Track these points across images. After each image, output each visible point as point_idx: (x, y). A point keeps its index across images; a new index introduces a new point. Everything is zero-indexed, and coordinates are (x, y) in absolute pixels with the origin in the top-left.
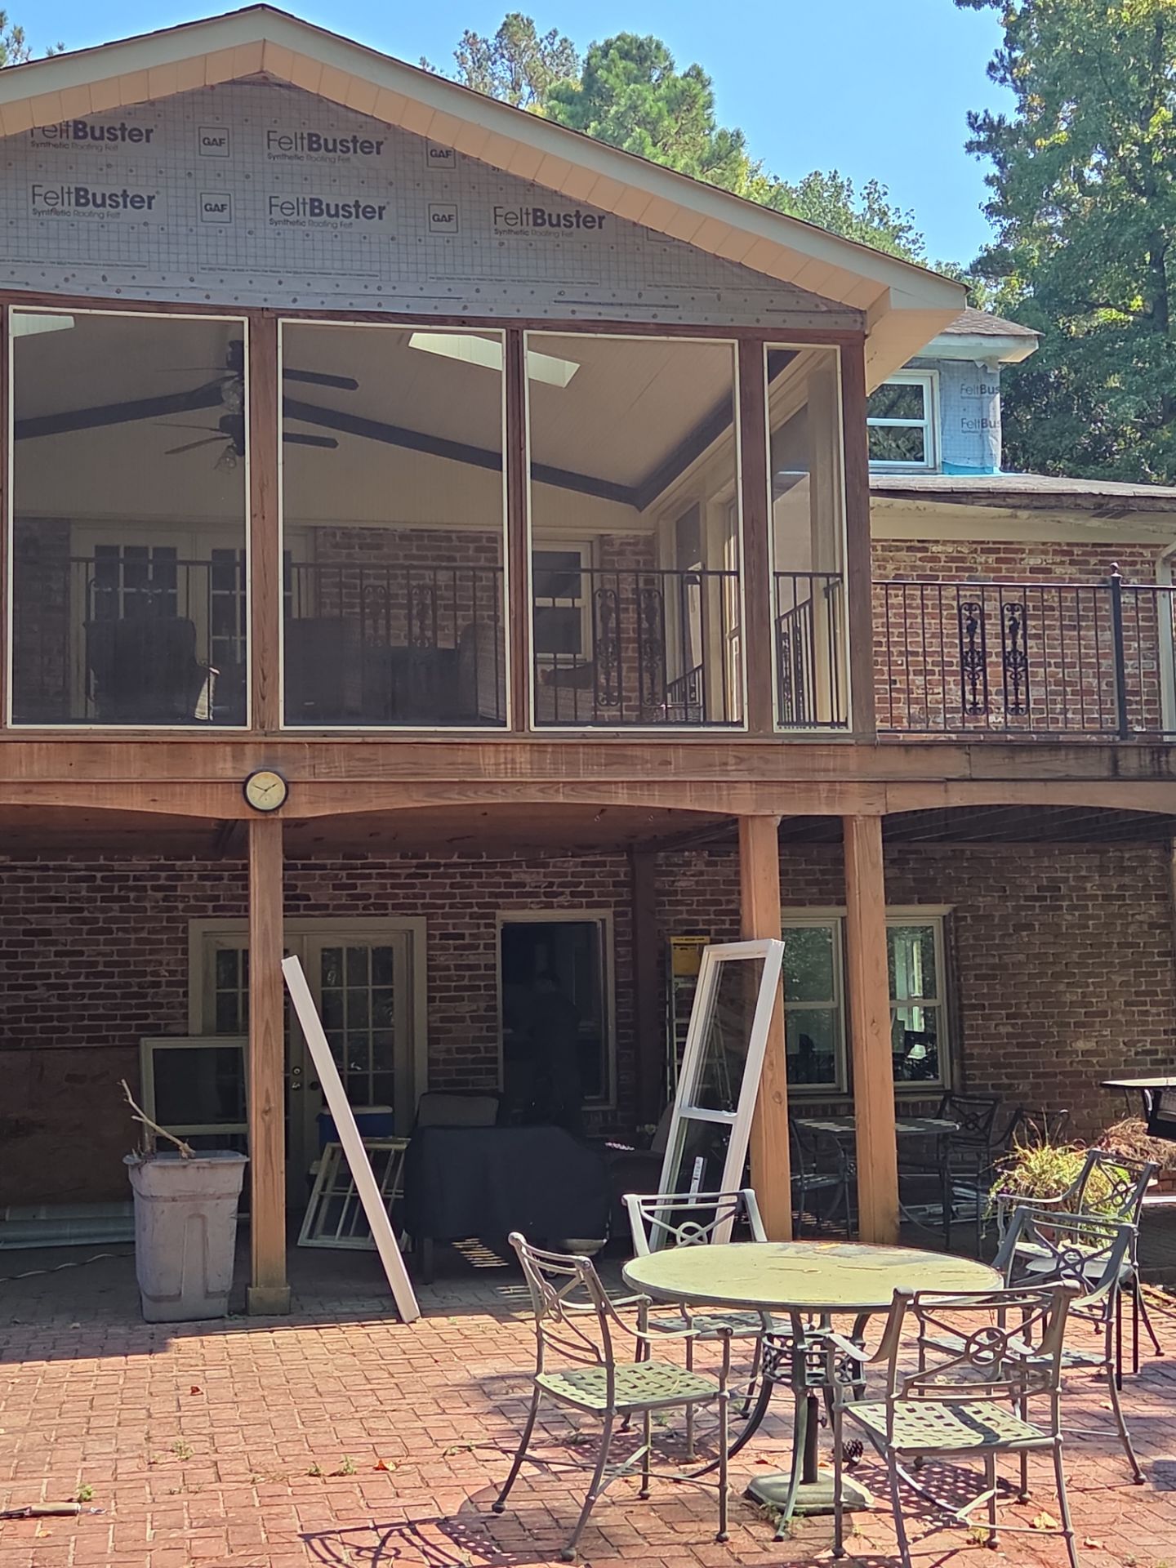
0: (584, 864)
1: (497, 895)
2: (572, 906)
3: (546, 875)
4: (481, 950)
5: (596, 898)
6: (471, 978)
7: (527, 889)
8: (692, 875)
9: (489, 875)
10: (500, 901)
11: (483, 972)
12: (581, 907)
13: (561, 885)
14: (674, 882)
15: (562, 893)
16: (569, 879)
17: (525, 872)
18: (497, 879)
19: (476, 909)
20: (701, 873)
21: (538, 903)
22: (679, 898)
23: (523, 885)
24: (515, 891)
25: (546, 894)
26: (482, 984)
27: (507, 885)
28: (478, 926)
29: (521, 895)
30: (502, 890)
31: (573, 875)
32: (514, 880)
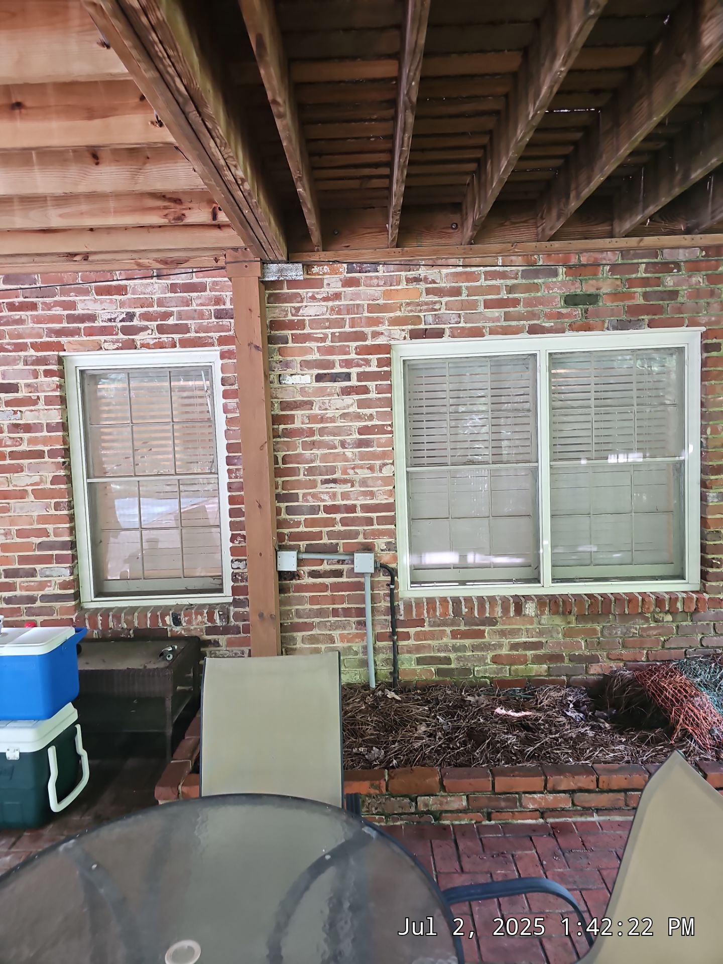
0: (173, 288)
1: (59, 333)
2: (161, 345)
3: (122, 304)
4: (41, 405)
5: (192, 334)
6: (31, 441)
7: (99, 324)
8: (325, 299)
9: (48, 307)
10: (63, 340)
11: (45, 433)
12: (174, 346)
13: (146, 317)
14: (298, 309)
15: (145, 328)
16: (155, 308)
17: (95, 301)
18: (58, 311)
19: (32, 352)
20: (337, 296)
21: (114, 342)
22: (307, 331)
23: (92, 318)
24: (82, 326)
25: (126, 331)
26: (46, 449)
27: (71, 319)
28: (35, 375)
29: (90, 332)
30: (65, 325)
31: (160, 303)
32: (79, 311)
